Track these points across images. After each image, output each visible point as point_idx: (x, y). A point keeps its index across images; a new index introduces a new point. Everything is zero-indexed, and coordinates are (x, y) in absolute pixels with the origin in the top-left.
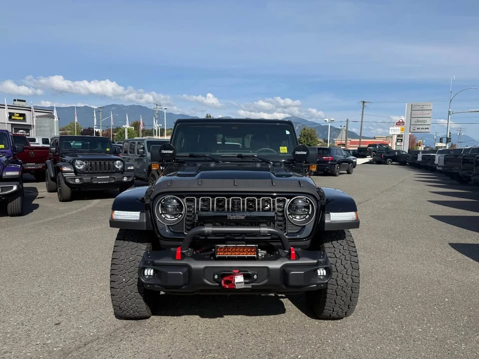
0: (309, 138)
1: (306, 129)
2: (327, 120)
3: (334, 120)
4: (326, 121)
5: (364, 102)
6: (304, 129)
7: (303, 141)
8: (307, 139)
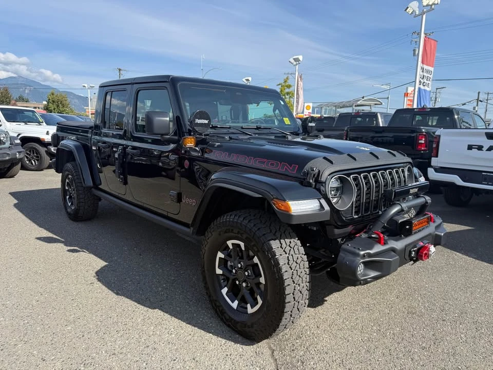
0: (60, 105)
1: (56, 94)
2: (86, 85)
3: (94, 87)
4: (84, 86)
5: (120, 70)
6: (53, 94)
7: (53, 108)
8: (58, 106)
